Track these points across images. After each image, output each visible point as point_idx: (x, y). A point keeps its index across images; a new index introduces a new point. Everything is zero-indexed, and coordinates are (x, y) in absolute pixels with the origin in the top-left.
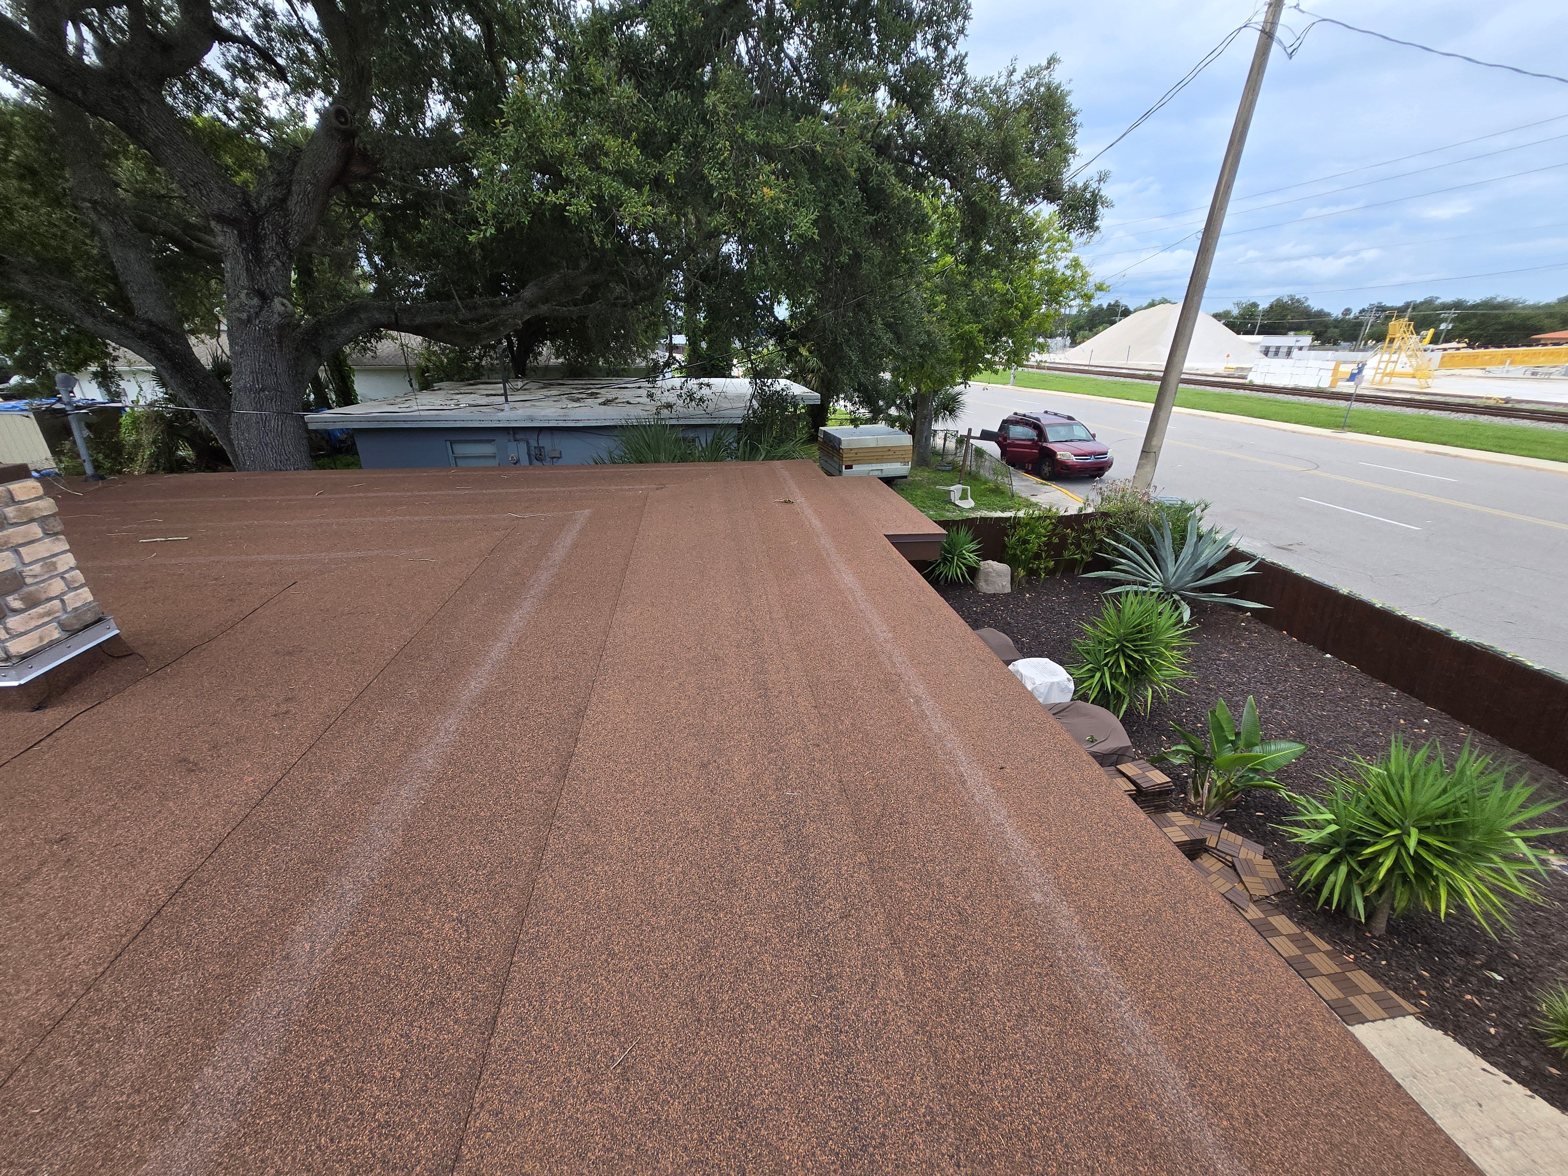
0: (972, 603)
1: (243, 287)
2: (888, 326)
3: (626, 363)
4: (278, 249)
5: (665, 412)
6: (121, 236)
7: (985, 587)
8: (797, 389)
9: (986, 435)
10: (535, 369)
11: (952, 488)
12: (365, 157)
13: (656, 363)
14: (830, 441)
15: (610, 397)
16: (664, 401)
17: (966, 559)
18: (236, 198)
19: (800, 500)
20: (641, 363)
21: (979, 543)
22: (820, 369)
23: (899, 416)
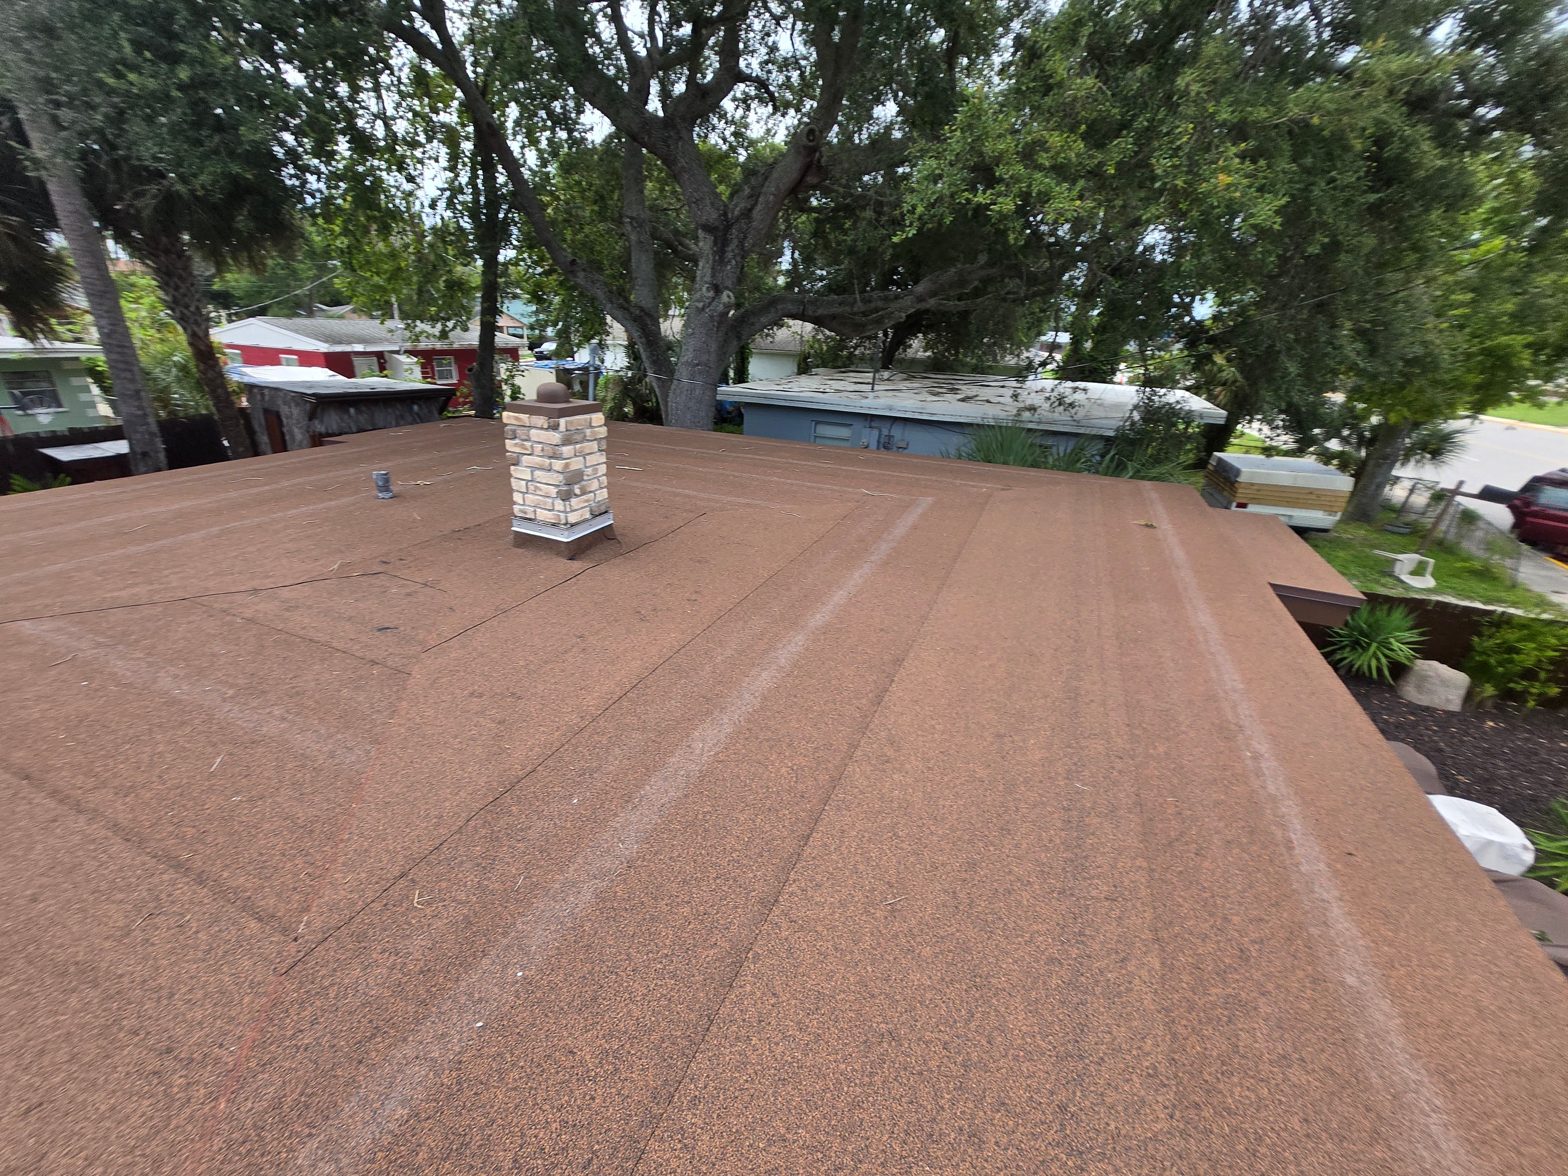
0: (1384, 708)
1: (706, 283)
2: (1360, 333)
3: (995, 360)
4: (737, 251)
5: (1027, 415)
6: (641, 242)
7: (1410, 692)
8: (1198, 404)
9: (1489, 494)
10: (902, 361)
11: (1400, 557)
12: (820, 167)
13: (1031, 362)
14: (1225, 471)
15: (970, 394)
16: (1028, 402)
17: (1392, 650)
18: (718, 209)
19: (1165, 526)
20: (1010, 360)
21: (1422, 634)
22: (1235, 381)
23: (1342, 453)
